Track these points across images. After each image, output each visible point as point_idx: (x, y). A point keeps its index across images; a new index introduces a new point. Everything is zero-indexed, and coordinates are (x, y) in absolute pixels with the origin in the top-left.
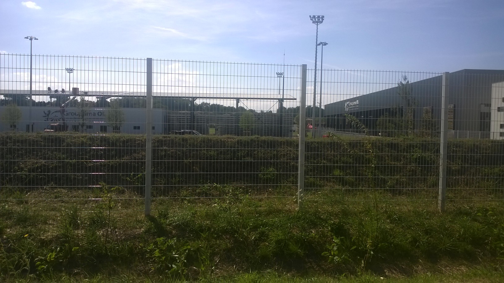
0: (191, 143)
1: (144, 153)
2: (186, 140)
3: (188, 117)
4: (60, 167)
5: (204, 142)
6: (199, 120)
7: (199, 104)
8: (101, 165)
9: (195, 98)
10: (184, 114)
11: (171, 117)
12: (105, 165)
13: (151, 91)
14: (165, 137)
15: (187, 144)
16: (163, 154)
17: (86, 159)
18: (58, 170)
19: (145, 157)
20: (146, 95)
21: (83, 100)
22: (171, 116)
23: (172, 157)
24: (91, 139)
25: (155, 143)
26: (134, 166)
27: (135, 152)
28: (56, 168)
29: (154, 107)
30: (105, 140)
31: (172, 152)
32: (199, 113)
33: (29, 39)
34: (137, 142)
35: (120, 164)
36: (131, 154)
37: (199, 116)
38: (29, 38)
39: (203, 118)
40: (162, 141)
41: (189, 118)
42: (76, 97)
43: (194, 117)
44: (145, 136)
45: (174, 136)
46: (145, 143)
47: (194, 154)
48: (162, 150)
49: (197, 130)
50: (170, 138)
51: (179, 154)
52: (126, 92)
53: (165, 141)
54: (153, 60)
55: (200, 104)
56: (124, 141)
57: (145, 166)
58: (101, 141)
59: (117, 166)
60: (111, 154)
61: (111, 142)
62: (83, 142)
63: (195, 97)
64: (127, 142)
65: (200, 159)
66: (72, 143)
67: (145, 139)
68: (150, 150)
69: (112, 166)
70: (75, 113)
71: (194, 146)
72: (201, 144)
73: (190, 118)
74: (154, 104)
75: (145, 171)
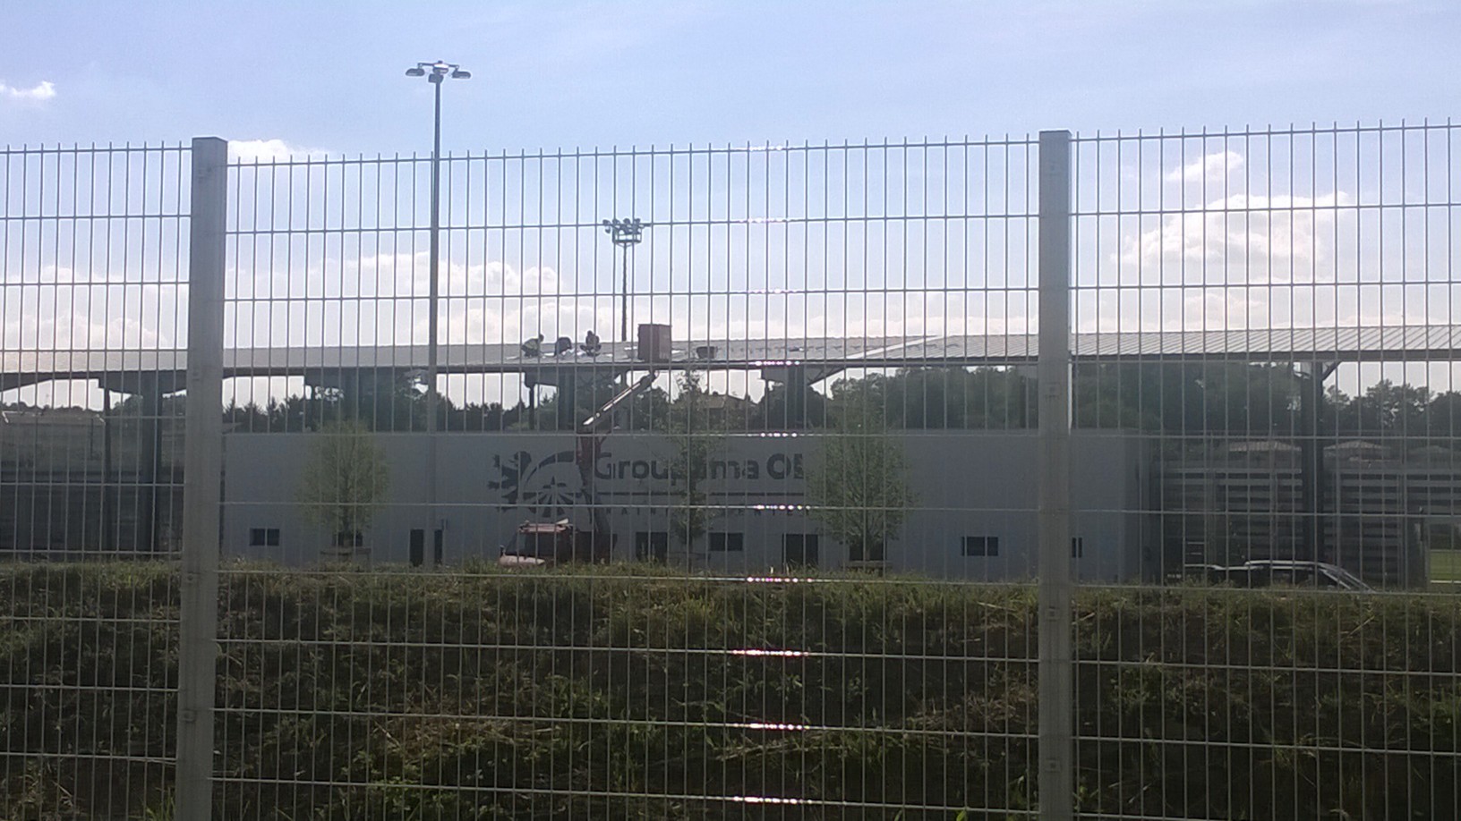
0: (1313, 637)
1: (1025, 694)
2: (1281, 618)
3: (1289, 476)
4: (580, 759)
5: (1396, 632)
6: (1361, 496)
7: (1358, 399)
8: (793, 756)
9: (1326, 361)
10: (1258, 457)
11: (1184, 482)
12: (812, 758)
13: (1067, 327)
14: (1147, 600)
15: (1283, 644)
16: (1142, 701)
17: (715, 716)
18: (574, 778)
19: (1034, 715)
20: (1034, 352)
21: (692, 391)
22: (1184, 471)
23: (1196, 720)
24: (739, 604)
25: (1087, 635)
26: (975, 771)
27: (976, 686)
28: (558, 766)
29: (1083, 422)
30: (814, 613)
31: (1195, 694)
32: (1354, 452)
33: (426, 77)
34: (985, 627)
35: (894, 753)
36: (956, 694)
37: (1361, 473)
38: (428, 70)
39: (1383, 483)
40: (1130, 623)
41: (1293, 483)
42: (655, 378)
43: (1325, 476)
44: (1034, 590)
45: (1204, 589)
46: (1035, 634)
47: (1329, 711)
48: (1131, 680)
49: (1349, 562)
50: (1177, 603)
51: (1234, 707)
52: (925, 337)
53: (1153, 621)
54: (1078, 140)
55: (1364, 394)
56: (914, 622)
57: (1035, 769)
58: (793, 620)
59: (877, 764)
60: (846, 691)
61: (843, 621)
62: (696, 622)
63: (1327, 355)
64: (932, 626)
65: (1375, 739)
66: (642, 626)
67: (1034, 610)
68: (1064, 673)
69: (853, 761)
70: (654, 463)
71: (1329, 658)
72: (1375, 648)
73: (1300, 482)
74: (1082, 400)
75: (1034, 800)
